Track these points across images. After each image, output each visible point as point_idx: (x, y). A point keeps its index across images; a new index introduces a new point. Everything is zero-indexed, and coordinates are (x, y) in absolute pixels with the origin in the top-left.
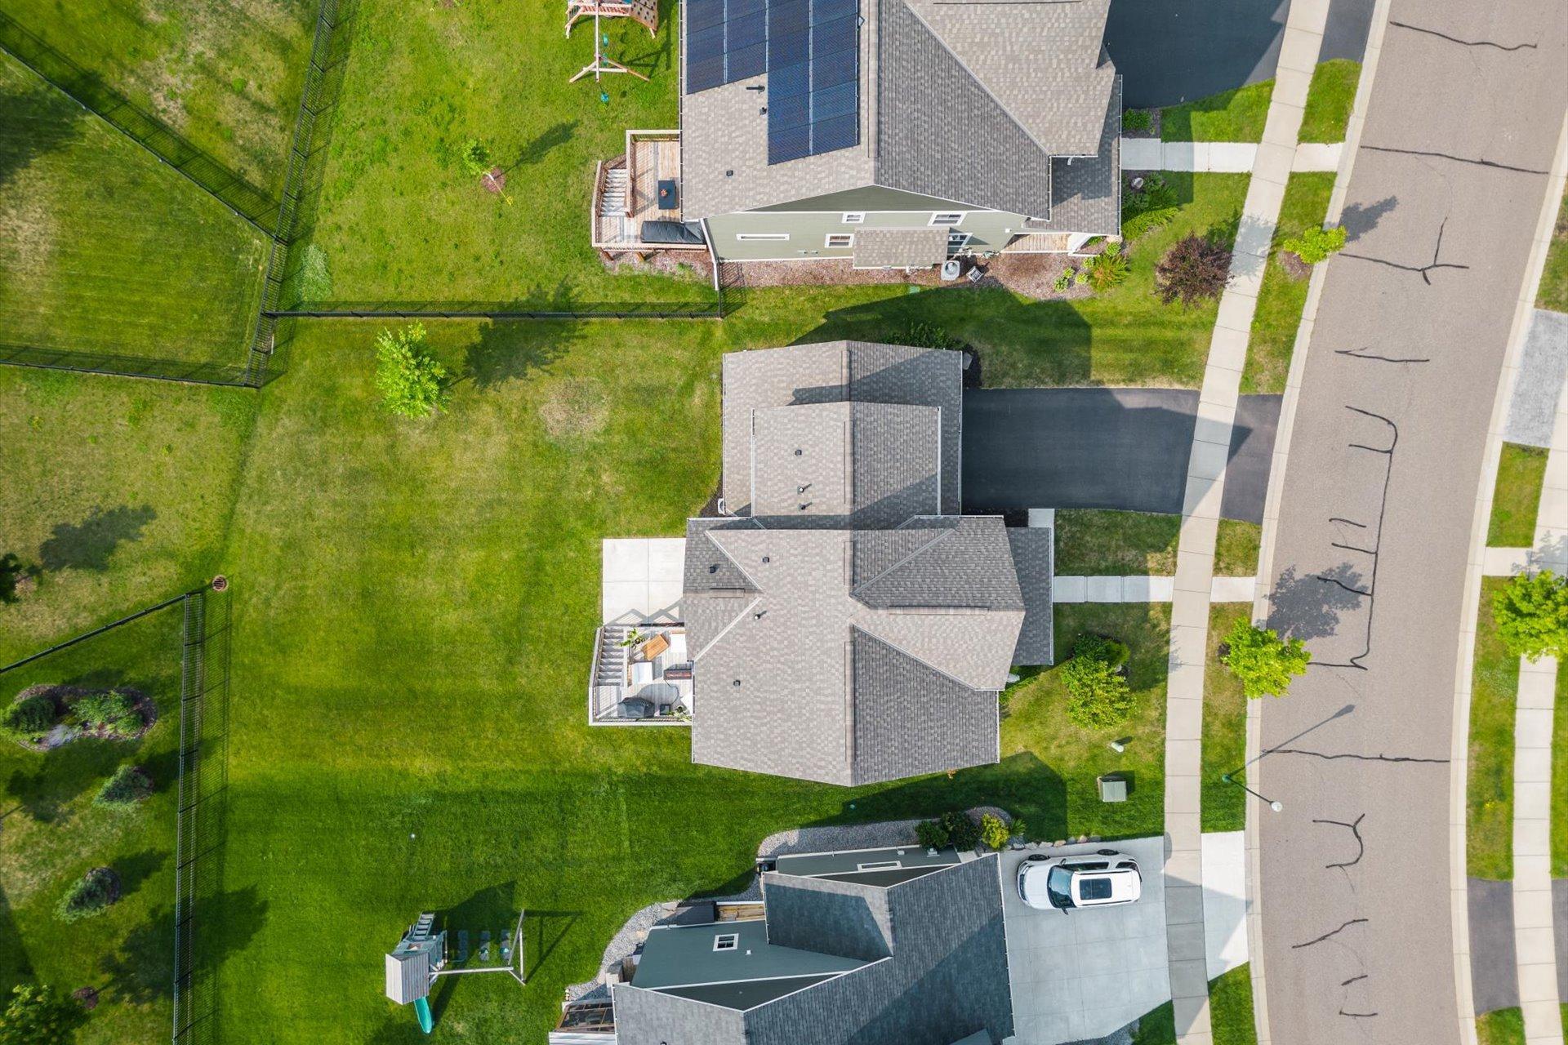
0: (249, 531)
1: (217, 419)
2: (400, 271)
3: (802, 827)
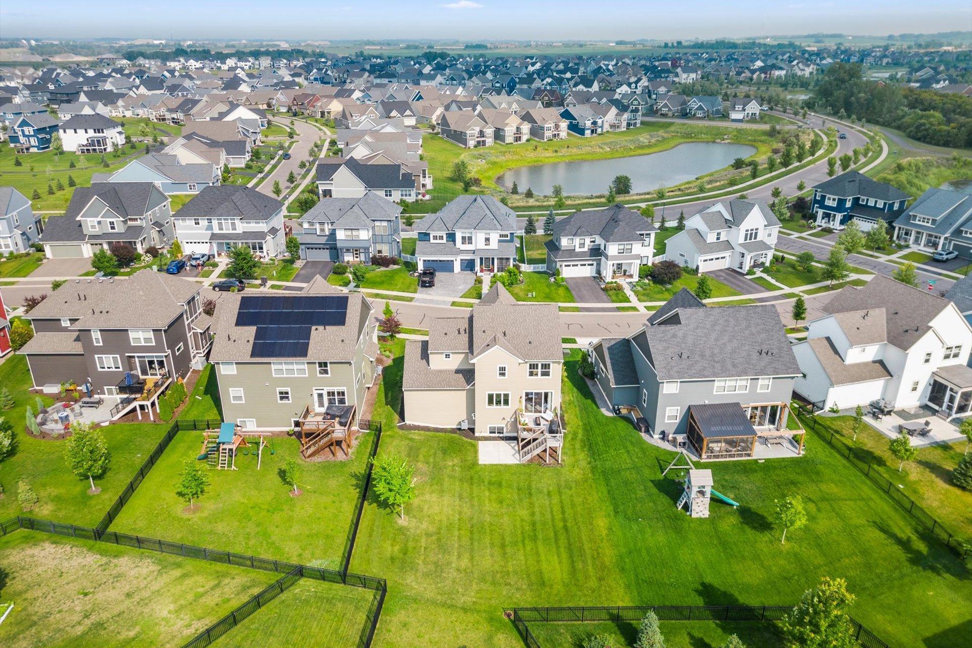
0: (474, 600)
1: (403, 612)
2: (332, 530)
3: (598, 408)
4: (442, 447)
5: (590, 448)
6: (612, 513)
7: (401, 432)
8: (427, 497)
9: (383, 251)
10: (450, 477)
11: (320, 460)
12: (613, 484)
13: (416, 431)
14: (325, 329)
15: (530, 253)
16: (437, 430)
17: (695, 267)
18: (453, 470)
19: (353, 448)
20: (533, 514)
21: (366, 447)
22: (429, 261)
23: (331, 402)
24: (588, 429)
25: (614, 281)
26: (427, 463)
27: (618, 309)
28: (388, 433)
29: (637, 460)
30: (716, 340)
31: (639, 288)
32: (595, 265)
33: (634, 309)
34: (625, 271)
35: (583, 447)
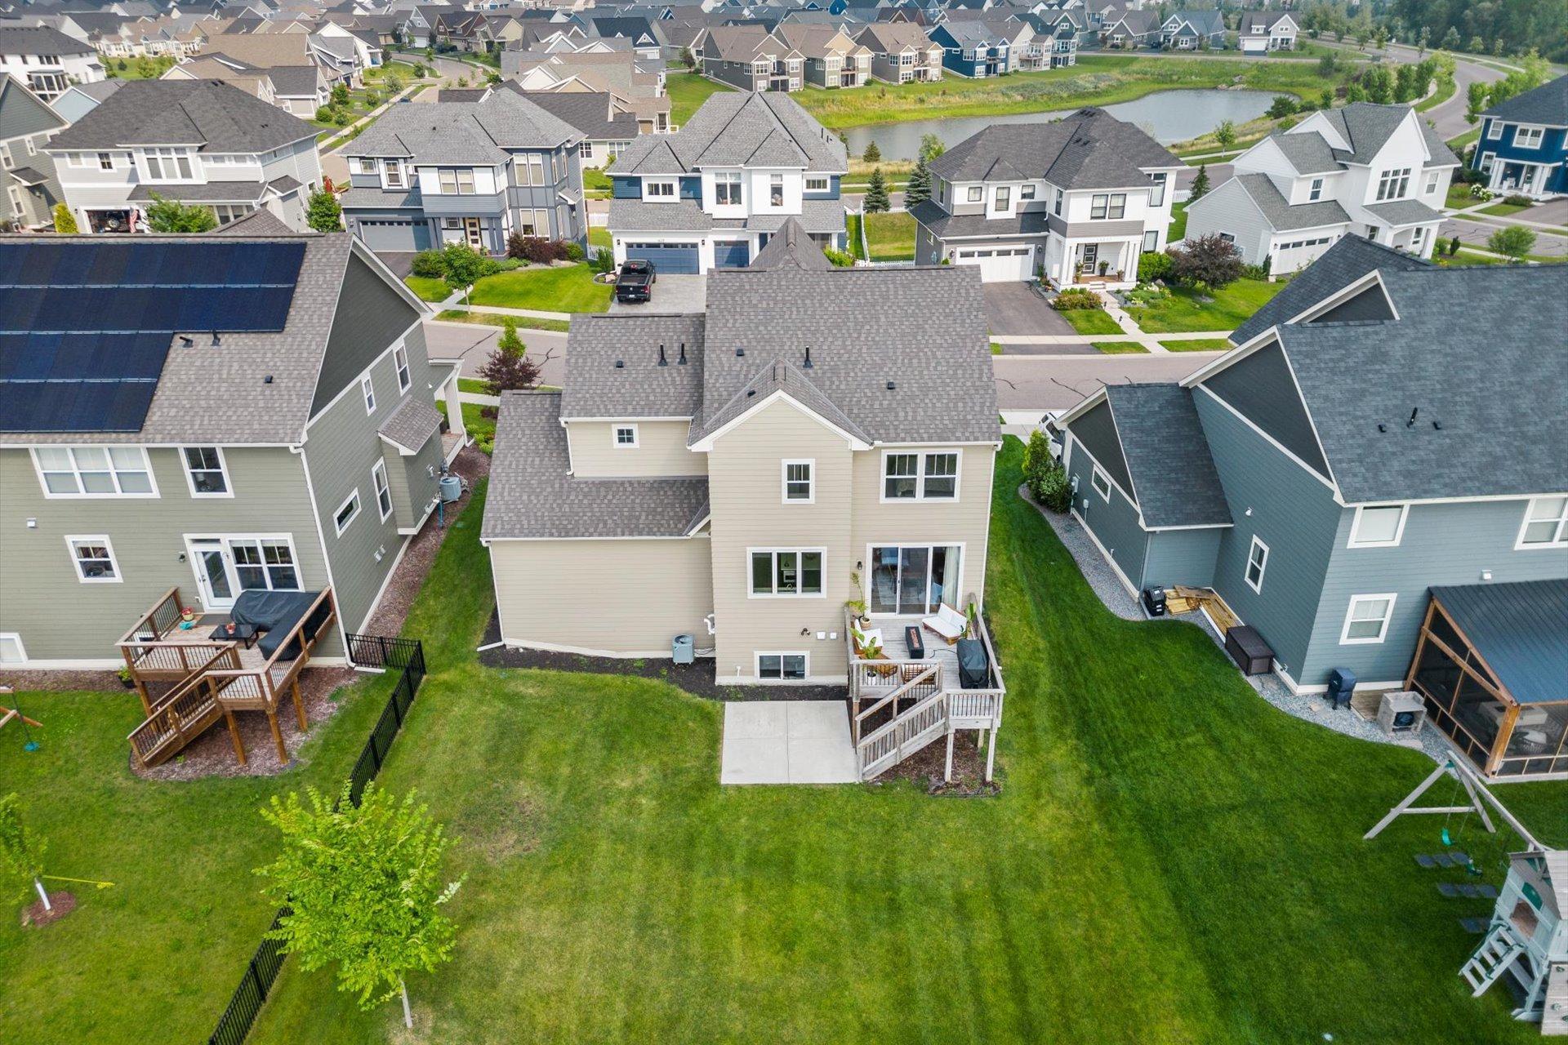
4: (607, 724)
5: (1085, 728)
6: (1206, 996)
7: (483, 672)
8: (525, 918)
9: (537, 228)
10: (621, 835)
11: (189, 772)
12: (1188, 869)
13: (535, 671)
14: (216, 342)
15: (876, 247)
16: (600, 665)
17: (1260, 263)
18: (632, 809)
19: (317, 730)
20: (905, 1000)
21: (360, 726)
22: (639, 245)
23: (251, 579)
24: (1067, 662)
25: (1078, 287)
26: (550, 781)
27: (1096, 348)
28: (444, 676)
29: (1255, 775)
30: (1520, 368)
31: (1140, 303)
32: (1032, 253)
33: (1136, 347)
34: (1104, 267)
35: (1059, 723)
